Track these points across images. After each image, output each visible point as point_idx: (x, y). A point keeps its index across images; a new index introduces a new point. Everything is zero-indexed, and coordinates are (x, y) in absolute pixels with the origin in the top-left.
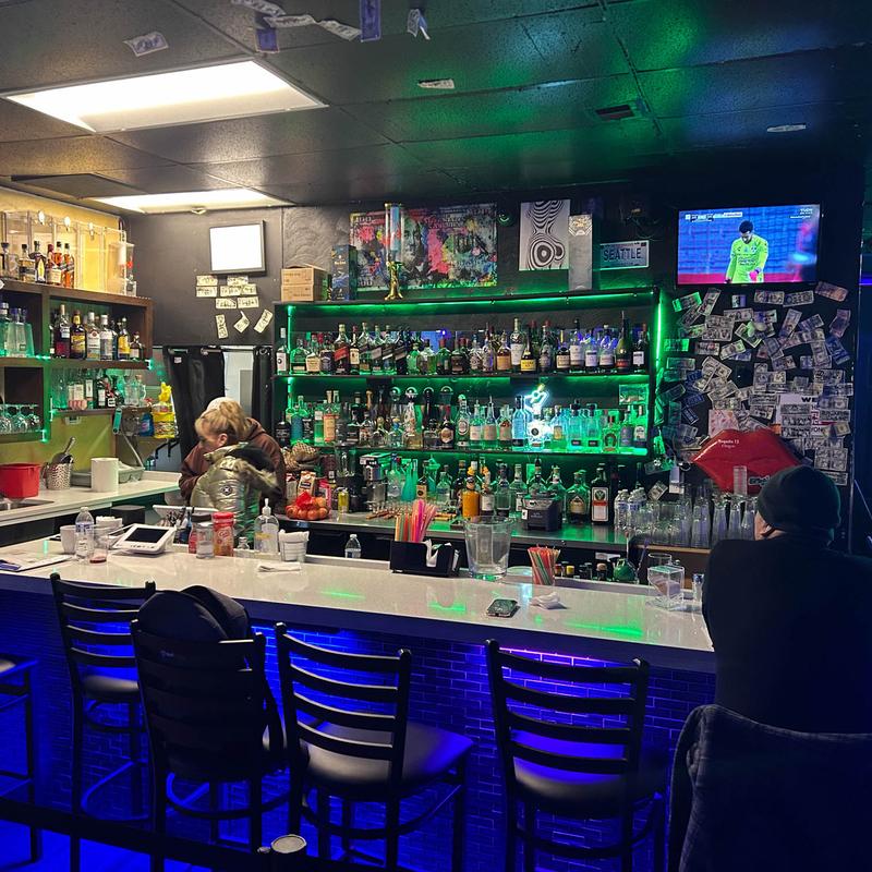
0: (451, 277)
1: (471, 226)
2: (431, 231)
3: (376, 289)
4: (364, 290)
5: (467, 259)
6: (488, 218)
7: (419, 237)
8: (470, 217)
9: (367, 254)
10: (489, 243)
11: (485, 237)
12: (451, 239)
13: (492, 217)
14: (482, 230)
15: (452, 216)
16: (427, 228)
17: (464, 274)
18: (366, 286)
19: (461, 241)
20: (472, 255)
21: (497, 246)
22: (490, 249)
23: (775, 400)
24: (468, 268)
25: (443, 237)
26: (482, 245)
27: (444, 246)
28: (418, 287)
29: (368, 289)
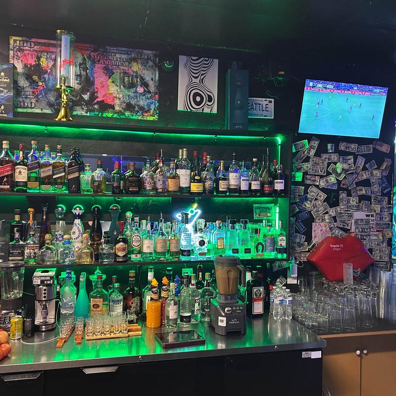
0: (117, 108)
1: (136, 67)
2: (97, 65)
3: (38, 111)
4: (25, 110)
5: (132, 94)
6: (151, 63)
7: (85, 69)
8: (134, 60)
9: (28, 77)
10: (151, 83)
11: (148, 78)
12: (117, 75)
13: (154, 62)
14: (145, 72)
15: (118, 56)
16: (94, 62)
17: (129, 107)
18: (27, 107)
19: (126, 79)
20: (136, 92)
21: (158, 87)
22: (152, 88)
23: (351, 216)
24: (133, 102)
25: (109, 72)
26: (145, 84)
27: (110, 80)
28: (84, 113)
29: (30, 110)
